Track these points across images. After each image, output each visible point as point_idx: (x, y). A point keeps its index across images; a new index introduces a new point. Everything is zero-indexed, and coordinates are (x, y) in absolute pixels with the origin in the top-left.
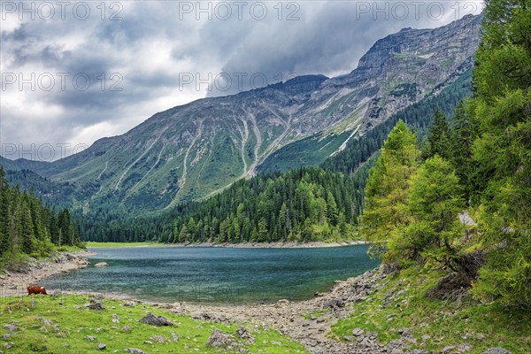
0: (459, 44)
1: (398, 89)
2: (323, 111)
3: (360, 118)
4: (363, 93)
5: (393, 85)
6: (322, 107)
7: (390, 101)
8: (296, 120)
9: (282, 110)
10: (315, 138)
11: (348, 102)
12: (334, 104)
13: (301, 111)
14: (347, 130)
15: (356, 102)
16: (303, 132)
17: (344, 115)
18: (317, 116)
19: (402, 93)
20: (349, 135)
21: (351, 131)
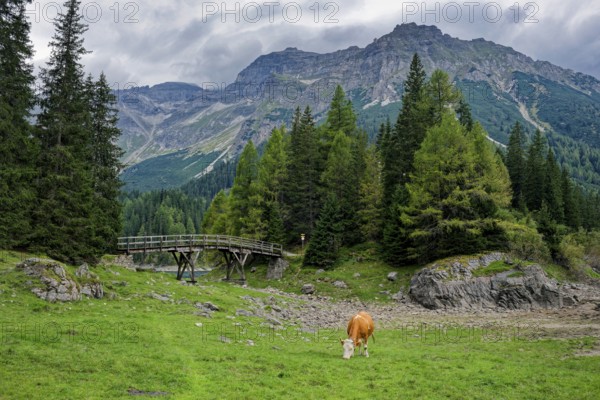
0: (340, 76)
1: (274, 114)
2: (192, 125)
3: (231, 139)
4: (239, 111)
5: (270, 107)
6: (192, 121)
7: (265, 125)
8: (160, 132)
9: (146, 118)
10: (180, 156)
11: (221, 119)
12: (205, 119)
13: (167, 123)
14: (216, 149)
15: (229, 120)
16: (167, 146)
17: (215, 132)
18: (185, 131)
19: (278, 117)
20: (218, 156)
21: (220, 152)
